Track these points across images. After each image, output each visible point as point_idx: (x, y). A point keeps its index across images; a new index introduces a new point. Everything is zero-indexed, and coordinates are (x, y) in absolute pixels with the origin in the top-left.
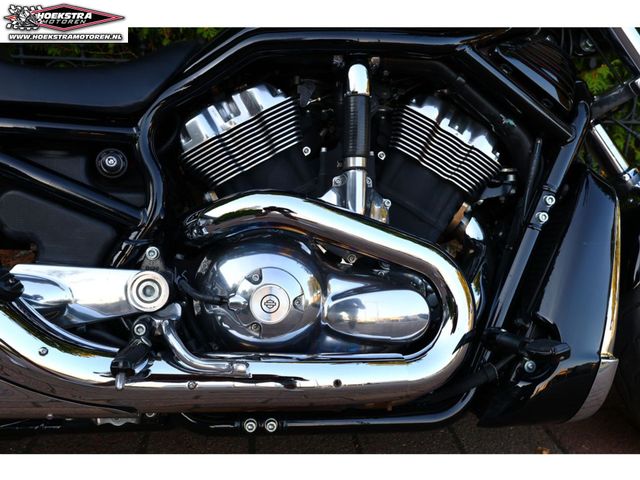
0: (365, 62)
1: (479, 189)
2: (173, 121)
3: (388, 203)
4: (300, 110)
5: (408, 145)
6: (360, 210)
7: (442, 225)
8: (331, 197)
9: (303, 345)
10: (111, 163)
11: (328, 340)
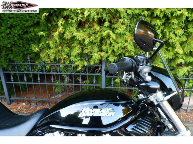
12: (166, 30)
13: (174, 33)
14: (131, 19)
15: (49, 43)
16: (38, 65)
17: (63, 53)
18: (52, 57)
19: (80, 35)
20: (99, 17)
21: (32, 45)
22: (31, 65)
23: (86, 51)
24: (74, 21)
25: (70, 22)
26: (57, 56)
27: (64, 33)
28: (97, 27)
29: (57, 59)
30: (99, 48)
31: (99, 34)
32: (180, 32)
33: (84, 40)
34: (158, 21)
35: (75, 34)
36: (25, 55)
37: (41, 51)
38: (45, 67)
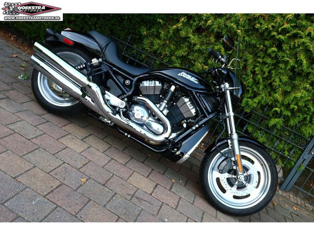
0: (175, 86)
1: (189, 118)
2: (141, 80)
3: (168, 111)
4: (163, 88)
5: (179, 104)
6: (161, 109)
7: (178, 121)
8: (158, 105)
9: (141, 125)
10: (128, 82)
11: (145, 127)
12: (273, 72)
13: (279, 78)
14: (246, 47)
15: (160, 33)
16: (134, 49)
17: (167, 49)
18: (156, 47)
19: (194, 39)
20: (219, 31)
21: (143, 27)
22: (128, 46)
23: (190, 57)
24: (195, 24)
25: (191, 23)
26: (160, 49)
27: (181, 30)
28: (212, 39)
29: (158, 52)
30: (205, 60)
31: (211, 46)
32: (285, 79)
33: (195, 45)
34: (270, 59)
35: (190, 35)
36: (129, 33)
37: (146, 37)
38: (141, 55)
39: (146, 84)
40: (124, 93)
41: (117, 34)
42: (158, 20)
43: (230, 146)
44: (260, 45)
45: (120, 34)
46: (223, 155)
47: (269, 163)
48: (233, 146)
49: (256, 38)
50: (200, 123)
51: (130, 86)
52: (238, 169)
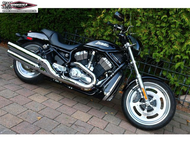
0: (95, 51)
1: (108, 70)
2: (74, 52)
3: (94, 68)
4: (89, 55)
5: (100, 62)
6: (89, 67)
7: (102, 73)
8: (86, 66)
9: (77, 80)
10: (67, 55)
11: (80, 80)
12: (169, 31)
13: (174, 35)
14: (147, 19)
15: (92, 23)
16: (80, 37)
17: (99, 33)
18: (92, 33)
20: (127, 13)
21: (82, 22)
22: (76, 36)
25: (109, 12)
26: (95, 33)
27: (104, 18)
29: (94, 36)
32: (178, 34)
34: (165, 24)
36: (75, 28)
37: (86, 28)
38: (85, 40)
39: (78, 54)
40: (65, 62)
41: (68, 30)
42: (89, 16)
43: (137, 83)
44: (156, 16)
45: (70, 30)
46: (134, 90)
47: (167, 90)
48: (139, 83)
49: (152, 12)
50: (115, 72)
51: (68, 57)
52: (144, 98)
